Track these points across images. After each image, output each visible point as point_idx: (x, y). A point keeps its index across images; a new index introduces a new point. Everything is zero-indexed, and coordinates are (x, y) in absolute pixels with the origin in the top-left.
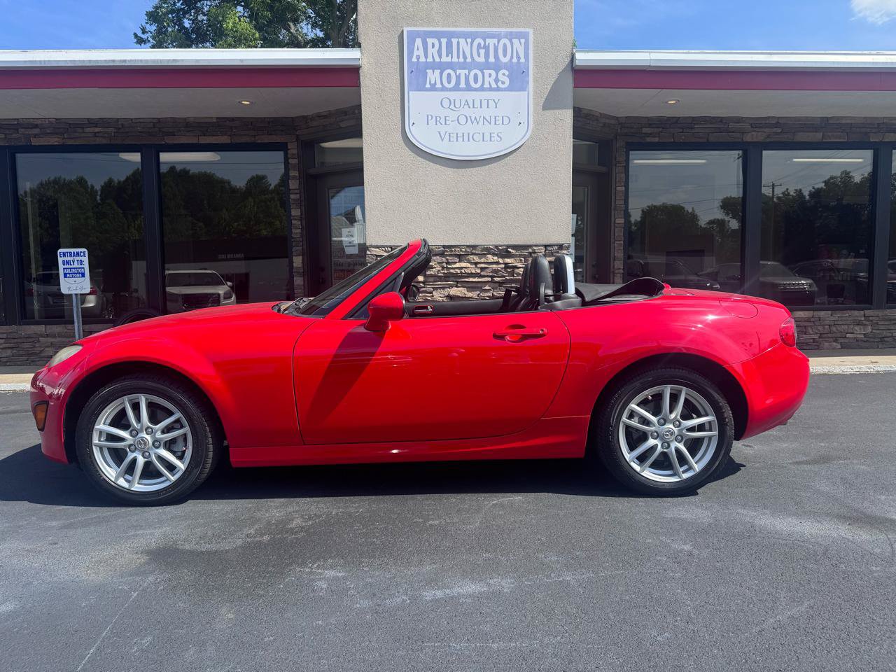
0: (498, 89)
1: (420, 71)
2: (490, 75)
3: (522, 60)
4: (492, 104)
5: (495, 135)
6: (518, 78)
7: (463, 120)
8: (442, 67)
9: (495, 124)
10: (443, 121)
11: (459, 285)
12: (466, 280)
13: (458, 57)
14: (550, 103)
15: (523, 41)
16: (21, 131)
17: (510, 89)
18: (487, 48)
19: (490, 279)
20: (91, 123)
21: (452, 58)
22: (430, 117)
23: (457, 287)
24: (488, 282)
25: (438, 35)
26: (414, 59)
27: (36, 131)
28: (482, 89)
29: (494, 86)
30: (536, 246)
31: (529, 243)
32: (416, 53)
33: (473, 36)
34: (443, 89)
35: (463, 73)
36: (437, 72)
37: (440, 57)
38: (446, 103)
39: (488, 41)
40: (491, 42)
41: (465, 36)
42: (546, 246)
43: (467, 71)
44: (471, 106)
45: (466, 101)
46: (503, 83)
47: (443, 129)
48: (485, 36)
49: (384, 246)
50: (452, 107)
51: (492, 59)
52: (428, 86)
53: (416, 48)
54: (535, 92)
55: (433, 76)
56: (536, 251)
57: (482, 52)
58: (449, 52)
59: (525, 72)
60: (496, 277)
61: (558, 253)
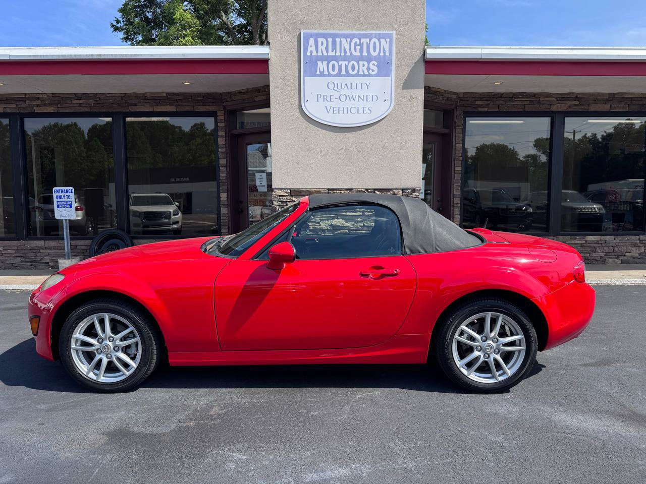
0: (369, 75)
1: (313, 62)
2: (364, 65)
3: (387, 54)
4: (365, 86)
5: (367, 109)
6: (384, 68)
7: (343, 98)
8: (328, 59)
9: (367, 101)
10: (329, 99)
12: (345, 214)
13: (341, 52)
14: (408, 85)
15: (388, 40)
16: (28, 102)
17: (378, 75)
18: (361, 45)
19: (361, 213)
20: (77, 96)
21: (336, 52)
22: (319, 96)
23: (338, 219)
24: (360, 215)
25: (326, 36)
26: (308, 54)
27: (38, 102)
28: (357, 75)
29: (366, 73)
30: (396, 189)
31: (390, 188)
32: (310, 49)
33: (352, 37)
34: (330, 75)
35: (343, 63)
36: (325, 63)
37: (327, 52)
38: (331, 86)
39: (362, 40)
40: (365, 41)
41: (345, 36)
42: (403, 190)
43: (346, 62)
44: (349, 88)
45: (346, 84)
46: (373, 71)
47: (329, 104)
48: (360, 37)
49: (285, 189)
50: (336, 88)
51: (365, 54)
52: (318, 73)
53: (310, 45)
54: (396, 77)
55: (322, 66)
56: (396, 193)
57: (358, 48)
58: (334, 48)
59: (389, 63)
60: (366, 212)
61: (412, 194)
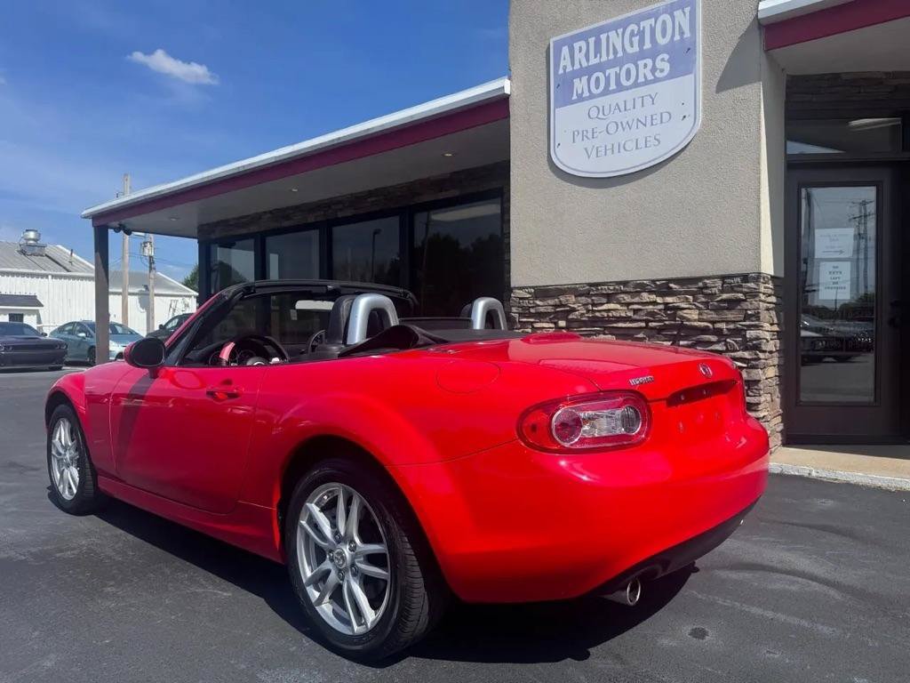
0: (656, 80)
1: (566, 83)
2: (645, 66)
3: (687, 34)
4: (648, 101)
5: (652, 139)
6: (681, 58)
7: (612, 128)
8: (588, 71)
9: (652, 124)
10: (590, 135)
11: (607, 332)
12: (615, 325)
13: (608, 55)
14: (729, 79)
15: (687, 10)
17: (671, 76)
18: (641, 33)
19: (643, 324)
21: (601, 57)
22: (576, 133)
23: (605, 334)
24: (641, 328)
25: (584, 37)
26: (561, 71)
28: (636, 85)
29: (650, 77)
30: (709, 278)
31: (697, 275)
32: (562, 63)
33: (624, 24)
34: (592, 96)
35: (611, 72)
36: (585, 79)
37: (588, 60)
38: (594, 113)
39: (642, 24)
40: (646, 24)
41: (614, 27)
42: (723, 278)
43: (617, 69)
44: (622, 109)
45: (617, 104)
46: (662, 71)
47: (588, 144)
49: (527, 288)
50: (601, 116)
51: (648, 45)
52: (575, 97)
53: (562, 58)
54: (705, 72)
55: (580, 85)
56: (708, 285)
57: (636, 39)
58: (598, 51)
59: (690, 50)
60: (652, 321)
61: (741, 286)
